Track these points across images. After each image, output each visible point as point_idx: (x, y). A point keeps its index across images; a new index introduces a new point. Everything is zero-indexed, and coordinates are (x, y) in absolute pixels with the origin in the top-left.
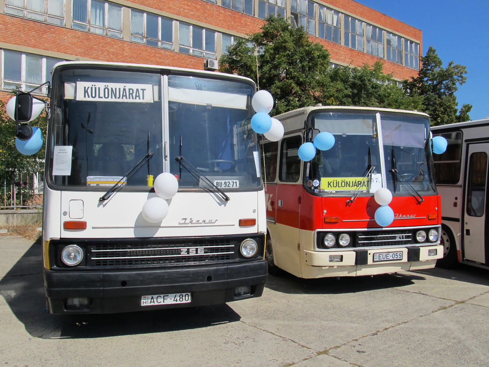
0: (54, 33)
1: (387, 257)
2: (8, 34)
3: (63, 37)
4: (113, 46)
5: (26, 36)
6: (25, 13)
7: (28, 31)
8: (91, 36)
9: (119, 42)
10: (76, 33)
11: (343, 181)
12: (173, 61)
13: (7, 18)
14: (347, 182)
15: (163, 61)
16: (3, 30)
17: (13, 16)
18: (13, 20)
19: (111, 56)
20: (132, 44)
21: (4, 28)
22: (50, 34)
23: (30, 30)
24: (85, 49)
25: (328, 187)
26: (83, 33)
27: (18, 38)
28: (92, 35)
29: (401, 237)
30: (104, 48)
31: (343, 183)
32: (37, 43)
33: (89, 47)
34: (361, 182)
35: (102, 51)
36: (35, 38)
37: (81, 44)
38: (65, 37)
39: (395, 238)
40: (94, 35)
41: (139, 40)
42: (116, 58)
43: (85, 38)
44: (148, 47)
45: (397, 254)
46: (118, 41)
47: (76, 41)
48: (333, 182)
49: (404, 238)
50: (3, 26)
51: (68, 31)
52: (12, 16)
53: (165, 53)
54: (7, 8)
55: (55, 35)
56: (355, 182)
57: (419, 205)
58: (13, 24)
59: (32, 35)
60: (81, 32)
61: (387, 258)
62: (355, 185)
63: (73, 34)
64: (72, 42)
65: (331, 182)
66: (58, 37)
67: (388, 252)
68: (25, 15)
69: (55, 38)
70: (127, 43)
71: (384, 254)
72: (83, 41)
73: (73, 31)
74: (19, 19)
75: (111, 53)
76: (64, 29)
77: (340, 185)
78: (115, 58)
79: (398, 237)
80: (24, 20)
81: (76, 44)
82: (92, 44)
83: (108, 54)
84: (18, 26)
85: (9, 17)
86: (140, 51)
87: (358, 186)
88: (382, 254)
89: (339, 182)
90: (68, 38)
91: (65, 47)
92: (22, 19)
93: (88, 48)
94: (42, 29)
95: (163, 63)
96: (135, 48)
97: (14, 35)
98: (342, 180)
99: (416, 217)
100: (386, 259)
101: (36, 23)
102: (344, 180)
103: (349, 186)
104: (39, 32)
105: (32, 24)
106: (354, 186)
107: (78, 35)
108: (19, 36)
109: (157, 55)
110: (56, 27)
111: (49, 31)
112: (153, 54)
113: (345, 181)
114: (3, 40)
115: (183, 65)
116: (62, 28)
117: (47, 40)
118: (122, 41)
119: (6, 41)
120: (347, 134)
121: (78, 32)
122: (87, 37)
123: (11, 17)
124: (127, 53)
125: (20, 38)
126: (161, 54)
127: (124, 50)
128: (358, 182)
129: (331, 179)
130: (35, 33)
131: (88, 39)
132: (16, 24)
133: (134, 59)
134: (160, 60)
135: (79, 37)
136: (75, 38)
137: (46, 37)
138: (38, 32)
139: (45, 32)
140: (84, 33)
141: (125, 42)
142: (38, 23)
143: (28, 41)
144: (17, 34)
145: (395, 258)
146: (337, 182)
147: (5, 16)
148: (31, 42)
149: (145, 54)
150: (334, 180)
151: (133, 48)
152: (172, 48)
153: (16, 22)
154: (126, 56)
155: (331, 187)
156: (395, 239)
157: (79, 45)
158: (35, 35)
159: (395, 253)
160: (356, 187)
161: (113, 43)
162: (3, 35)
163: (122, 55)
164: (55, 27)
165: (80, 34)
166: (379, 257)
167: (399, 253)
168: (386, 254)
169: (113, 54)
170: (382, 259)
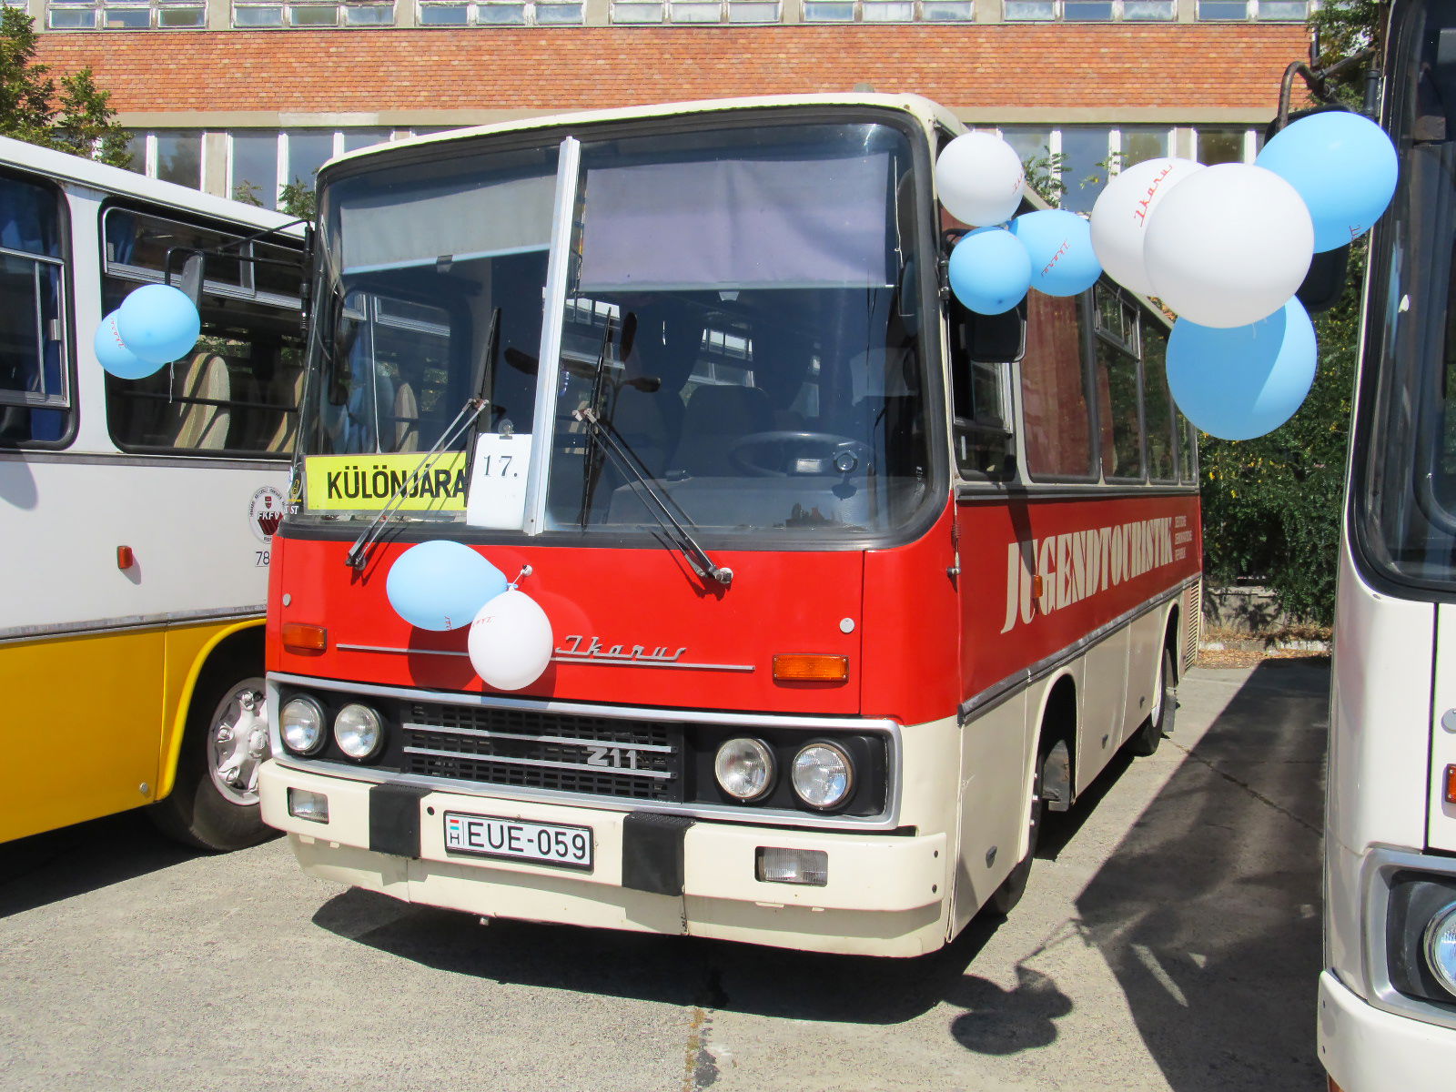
0: (746, 49)
1: (515, 844)
2: (618, 82)
3: (775, 56)
4: (936, 50)
5: (667, 76)
6: (667, 9)
7: (671, 61)
8: (861, 35)
9: (958, 35)
10: (815, 36)
11: (380, 469)
12: (1170, 60)
13: (617, 37)
14: (393, 474)
15: (1128, 65)
16: (607, 72)
17: (632, 27)
18: (632, 38)
19: (933, 85)
20: (1007, 29)
21: (608, 67)
22: (735, 56)
23: (676, 56)
24: (842, 81)
25: (330, 496)
26: (836, 30)
27: (645, 87)
28: (865, 29)
29: (616, 754)
30: (907, 65)
31: (381, 479)
32: (699, 91)
33: (856, 70)
34: (447, 473)
35: (899, 75)
36: (692, 76)
37: (830, 65)
38: (781, 56)
39: (582, 754)
40: (872, 30)
41: (1037, 11)
42: (948, 90)
43: (844, 46)
44: (1070, 30)
45: (560, 838)
46: (955, 29)
47: (814, 60)
48: (346, 474)
49: (633, 762)
50: (608, 62)
51: (787, 35)
52: (630, 28)
53: (1135, 35)
54: (619, 8)
55: (749, 56)
56: (427, 477)
57: (711, 597)
58: (632, 49)
59: (682, 71)
60: (830, 30)
61: (510, 848)
62: (424, 491)
63: (806, 41)
64: (803, 66)
65: (339, 474)
66: (759, 61)
67: (518, 820)
68: (666, 17)
69: (748, 66)
70: (989, 29)
71: (496, 825)
72: (835, 55)
73: (806, 30)
74: (648, 31)
75: (932, 75)
76: (776, 30)
77: (370, 490)
78: (944, 91)
79: (599, 755)
80: (662, 31)
81: (815, 70)
82: (865, 60)
83: (919, 81)
84: (646, 51)
85: (622, 32)
86: (1035, 50)
87: (438, 495)
88: (485, 822)
89: (364, 474)
90: (789, 56)
91: (781, 86)
92: (656, 29)
93: (852, 75)
94: (711, 46)
95: (1127, 76)
96: (1019, 40)
97: (635, 82)
98: (376, 467)
99: (683, 657)
100: (505, 850)
101: (695, 31)
102: (385, 467)
103: (404, 493)
104: (704, 56)
105: (683, 38)
106: (422, 496)
107: (820, 41)
108: (647, 82)
109: (1106, 50)
110: (753, 30)
111: (730, 46)
112: (1088, 50)
113: (388, 472)
114: (606, 102)
115: (1214, 65)
116: (770, 30)
117: (728, 76)
118: (972, 29)
119: (613, 102)
120: (455, 259)
121: (821, 30)
122: (850, 40)
123: (628, 31)
124: (988, 65)
125: (650, 86)
126: (1118, 42)
127: (975, 58)
128: (438, 473)
129: (336, 463)
130: (691, 61)
131: (853, 47)
132: (639, 47)
133: (1015, 80)
134: (1118, 65)
135: (823, 47)
136: (812, 50)
137: (722, 66)
138: (699, 56)
139: (720, 53)
140: (842, 29)
141: (982, 30)
142: (699, 30)
143: (672, 91)
144: (642, 77)
145: (553, 856)
146: (357, 474)
147: (611, 32)
148: (681, 91)
149: (1056, 55)
150: (347, 468)
151: (1011, 45)
152: (1169, 11)
153: (640, 42)
154: (984, 76)
155: (340, 496)
156: (585, 762)
157: (824, 70)
158: (691, 67)
159: (552, 831)
160: (427, 495)
161: (940, 40)
162: (606, 87)
163: (969, 75)
164: (748, 30)
165: (826, 36)
166: (471, 834)
167: (571, 833)
168: (506, 824)
169: (938, 79)
170: (488, 848)
